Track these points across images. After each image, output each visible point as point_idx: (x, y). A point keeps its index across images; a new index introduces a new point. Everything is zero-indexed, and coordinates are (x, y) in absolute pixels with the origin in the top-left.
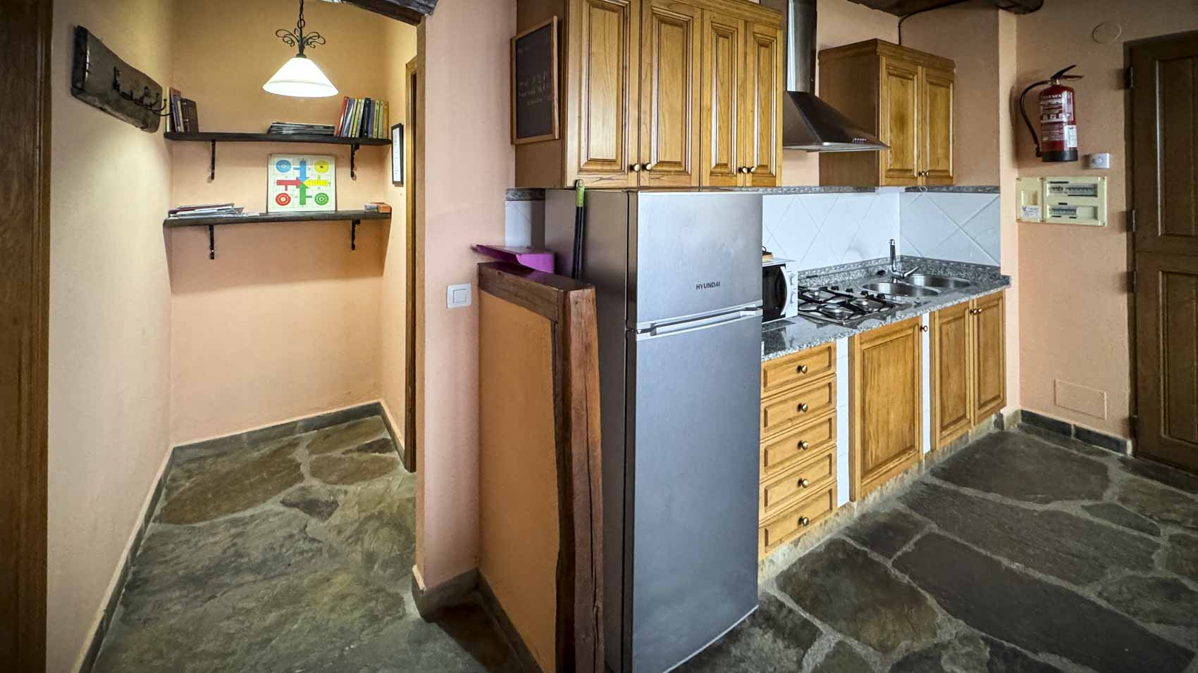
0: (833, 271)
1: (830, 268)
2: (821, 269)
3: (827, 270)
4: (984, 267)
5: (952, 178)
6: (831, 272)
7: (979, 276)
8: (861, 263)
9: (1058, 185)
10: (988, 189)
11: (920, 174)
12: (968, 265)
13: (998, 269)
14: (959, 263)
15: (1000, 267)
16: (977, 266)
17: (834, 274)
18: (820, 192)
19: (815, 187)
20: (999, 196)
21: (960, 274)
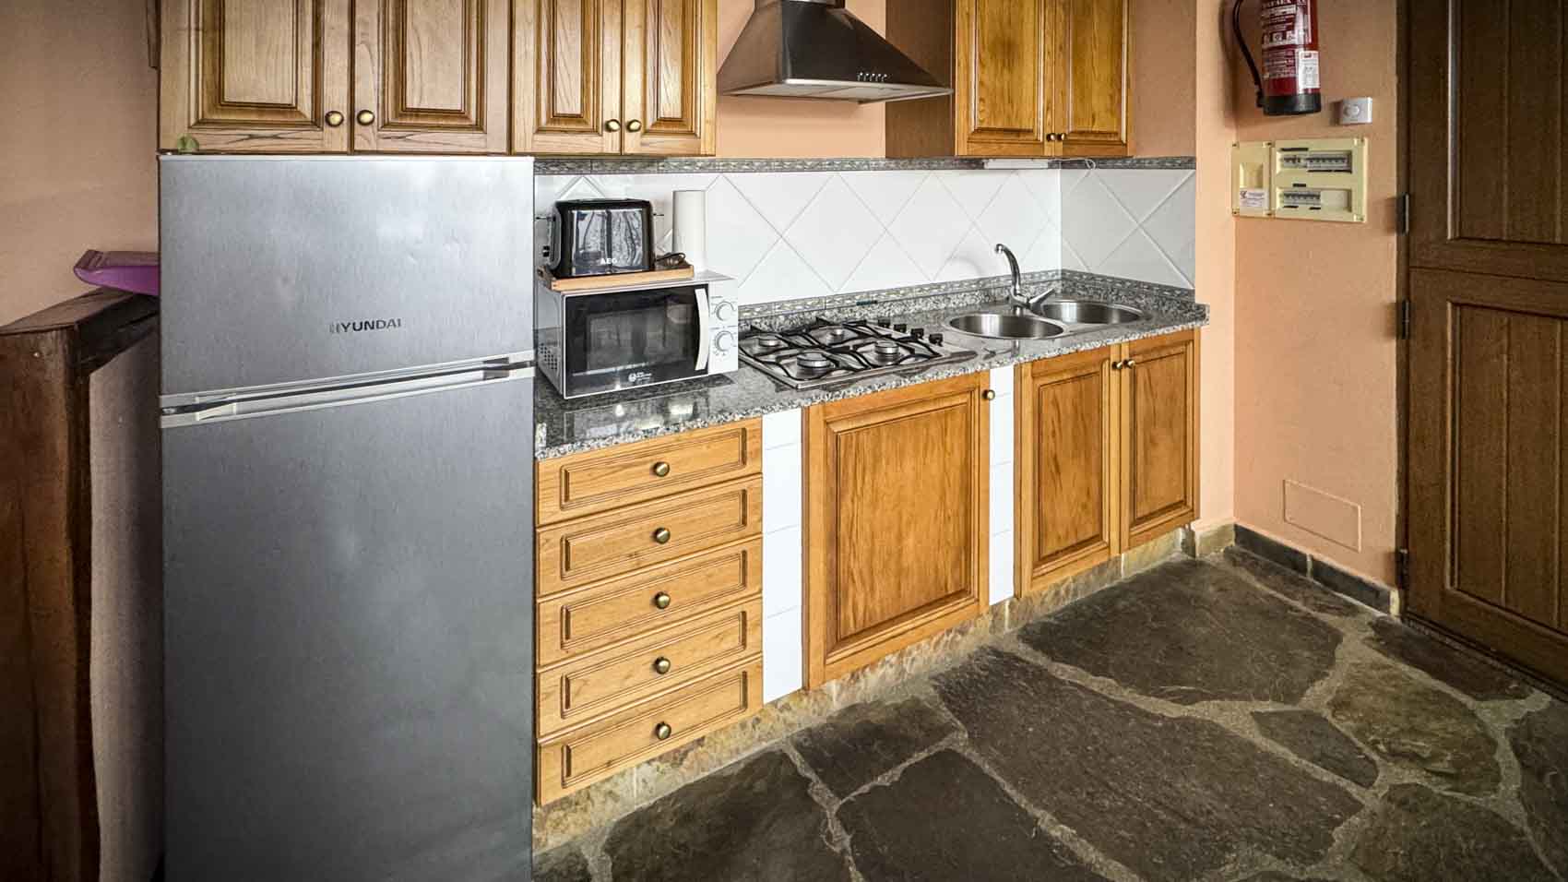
0: (916, 293)
1: (911, 289)
2: (889, 292)
3: (902, 292)
4: (1172, 290)
5: (1126, 145)
6: (910, 295)
7: (1164, 304)
8: (977, 282)
9: (1291, 154)
10: (1179, 162)
11: (1048, 138)
12: (1150, 287)
13: (1191, 293)
14: (1138, 284)
15: (1193, 291)
16: (1162, 288)
17: (916, 299)
18: (888, 168)
19: (875, 160)
20: (1195, 173)
21: (1138, 300)
